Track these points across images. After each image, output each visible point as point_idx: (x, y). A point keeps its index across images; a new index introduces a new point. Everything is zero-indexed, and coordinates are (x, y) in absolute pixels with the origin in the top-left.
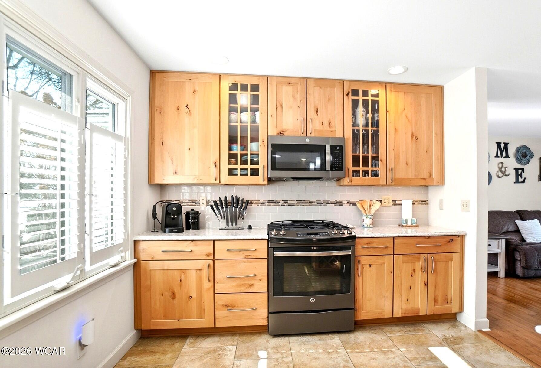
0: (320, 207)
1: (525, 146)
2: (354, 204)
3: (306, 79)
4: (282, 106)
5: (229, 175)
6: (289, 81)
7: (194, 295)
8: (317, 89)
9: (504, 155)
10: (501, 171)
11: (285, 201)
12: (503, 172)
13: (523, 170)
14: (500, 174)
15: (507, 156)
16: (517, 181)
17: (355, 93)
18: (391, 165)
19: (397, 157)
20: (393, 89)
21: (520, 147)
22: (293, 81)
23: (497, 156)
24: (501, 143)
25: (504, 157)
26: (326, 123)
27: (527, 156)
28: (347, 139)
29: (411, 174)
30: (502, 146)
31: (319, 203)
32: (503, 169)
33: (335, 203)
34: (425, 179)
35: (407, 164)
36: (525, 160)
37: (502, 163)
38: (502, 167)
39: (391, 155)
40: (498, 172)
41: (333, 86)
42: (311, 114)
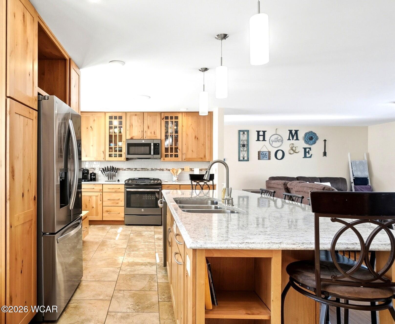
0: (152, 171)
1: (311, 132)
2: (169, 170)
3: (143, 113)
4: (132, 125)
5: (109, 157)
6: (136, 114)
7: (94, 206)
8: (149, 117)
9: (295, 138)
10: (292, 150)
11: (136, 169)
12: (293, 150)
13: (310, 148)
14: (292, 152)
15: (297, 139)
16: (305, 157)
17: (167, 118)
18: (184, 151)
19: (187, 148)
20: (186, 116)
21: (308, 133)
22: (138, 114)
23: (289, 139)
24: (292, 130)
25: (295, 140)
26: (153, 133)
27: (313, 139)
28: (163, 140)
29: (195, 156)
30: (293, 132)
31: (152, 170)
32: (294, 148)
33: (160, 170)
34: (202, 158)
35: (192, 151)
36: (311, 142)
37: (293, 144)
38: (293, 147)
39: (184, 147)
40: (290, 150)
41: (156, 115)
42: (146, 129)
